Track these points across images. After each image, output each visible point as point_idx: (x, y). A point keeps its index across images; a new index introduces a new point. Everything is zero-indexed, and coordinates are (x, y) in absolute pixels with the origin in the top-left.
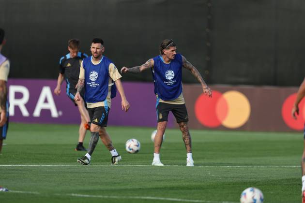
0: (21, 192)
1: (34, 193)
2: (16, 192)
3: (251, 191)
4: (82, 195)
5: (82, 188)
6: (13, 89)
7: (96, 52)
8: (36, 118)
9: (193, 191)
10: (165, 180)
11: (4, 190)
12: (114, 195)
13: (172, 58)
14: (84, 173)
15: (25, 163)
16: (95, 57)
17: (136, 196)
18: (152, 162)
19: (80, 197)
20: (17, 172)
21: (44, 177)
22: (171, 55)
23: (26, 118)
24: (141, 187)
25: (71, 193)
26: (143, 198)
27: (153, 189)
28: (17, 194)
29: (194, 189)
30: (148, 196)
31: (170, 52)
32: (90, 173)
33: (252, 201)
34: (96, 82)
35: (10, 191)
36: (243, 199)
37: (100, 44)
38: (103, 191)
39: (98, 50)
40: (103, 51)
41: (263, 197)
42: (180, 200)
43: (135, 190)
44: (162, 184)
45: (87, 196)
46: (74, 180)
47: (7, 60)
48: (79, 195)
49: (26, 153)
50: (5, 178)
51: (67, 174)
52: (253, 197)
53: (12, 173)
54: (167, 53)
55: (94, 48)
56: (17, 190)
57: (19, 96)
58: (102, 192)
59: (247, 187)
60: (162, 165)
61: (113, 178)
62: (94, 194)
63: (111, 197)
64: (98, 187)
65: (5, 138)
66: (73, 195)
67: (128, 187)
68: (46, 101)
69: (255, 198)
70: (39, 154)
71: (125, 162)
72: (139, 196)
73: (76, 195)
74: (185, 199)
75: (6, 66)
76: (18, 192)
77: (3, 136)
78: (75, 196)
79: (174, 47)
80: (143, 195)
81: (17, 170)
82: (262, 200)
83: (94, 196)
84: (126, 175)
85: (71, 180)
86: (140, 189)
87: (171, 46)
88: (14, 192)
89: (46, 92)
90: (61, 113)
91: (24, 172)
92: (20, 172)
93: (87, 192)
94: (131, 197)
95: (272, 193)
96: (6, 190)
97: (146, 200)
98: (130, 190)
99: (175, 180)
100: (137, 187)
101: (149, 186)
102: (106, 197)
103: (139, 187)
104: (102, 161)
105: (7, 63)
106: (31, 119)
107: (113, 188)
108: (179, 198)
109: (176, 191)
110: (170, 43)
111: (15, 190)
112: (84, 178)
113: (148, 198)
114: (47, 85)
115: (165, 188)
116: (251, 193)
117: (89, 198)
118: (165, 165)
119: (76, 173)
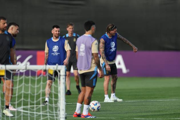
1: (112, 118)
2: (101, 118)
5: (140, 114)
12: (159, 118)
14: (142, 105)
17: (172, 118)
21: (118, 108)
24: (175, 113)
25: (134, 117)
32: (145, 105)
35: (98, 118)
38: (153, 116)
43: (171, 114)
46: (136, 110)
51: (132, 106)
56: (102, 117)
61: (159, 108)
62: (148, 118)
64: (150, 114)
67: (167, 113)
73: (137, 119)
75: (96, 44)
79: (115, 29)
80: (176, 117)
84: (166, 106)
85: (134, 110)
86: (174, 113)
94: (169, 119)
96: (95, 117)
102: (154, 119)
104: (153, 98)
107: (158, 113)
110: (113, 27)
112: (142, 108)
119: (137, 105)
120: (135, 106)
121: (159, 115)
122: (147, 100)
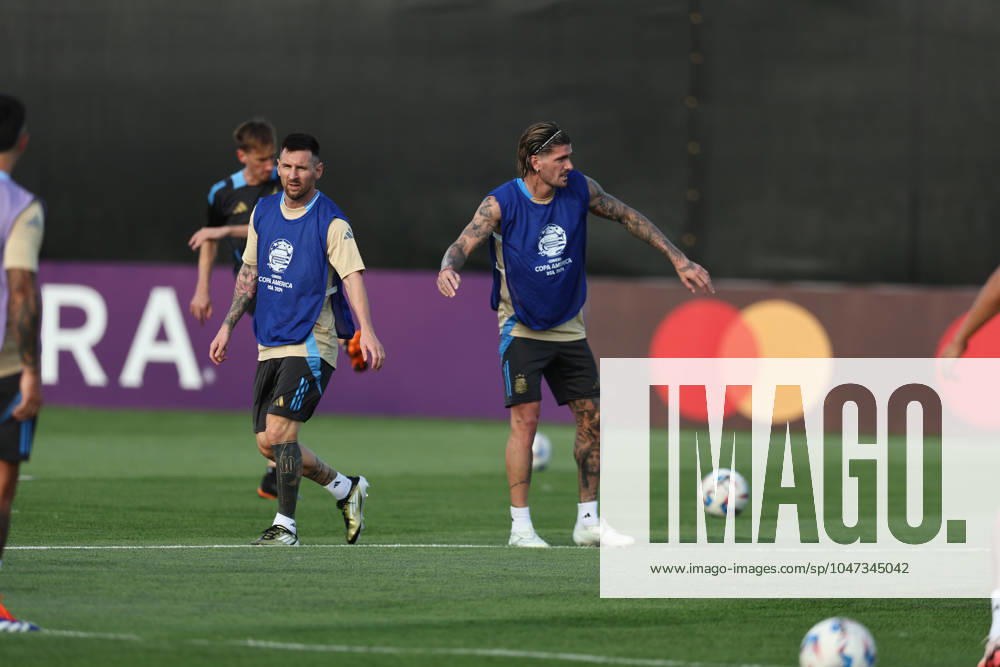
0: (82, 634)
1: (123, 636)
2: (65, 633)
3: (835, 628)
4: (279, 645)
5: (279, 619)
6: (54, 297)
7: (296, 181)
8: (131, 391)
9: (644, 630)
10: (553, 594)
11: (25, 627)
12: (387, 644)
13: (561, 181)
14: (286, 571)
15: (92, 538)
16: (292, 198)
17: (458, 647)
18: (508, 536)
19: (276, 650)
20: (68, 568)
21: (156, 584)
22: (557, 174)
23: (95, 391)
24: (474, 618)
26: (480, 652)
27: (515, 622)
28: (68, 641)
29: (648, 622)
30: (497, 645)
31: (551, 164)
32: (308, 571)
33: (837, 660)
34: (285, 276)
35: (46, 632)
36: (807, 656)
37: (308, 154)
39: (303, 174)
40: (319, 175)
41: (873, 650)
42: (600, 659)
43: (452, 627)
44: (544, 608)
45: (298, 646)
46: (255, 594)
47: (33, 202)
48: (272, 644)
49: (96, 506)
50: (29, 590)
51: (231, 575)
52: (841, 651)
53: (52, 572)
54: (545, 166)
55: (289, 166)
56: (67, 628)
57: (72, 318)
58: (345, 632)
59: (823, 617)
60: (543, 544)
61: (384, 589)
62: (322, 641)
63: (376, 650)
64: (334, 618)
65: (26, 457)
66: (251, 642)
67: (432, 617)
68: (162, 336)
69: (848, 651)
70: (143, 509)
71: (422, 536)
72: (466, 646)
73: (262, 644)
74: (618, 655)
75: (34, 222)
76: (71, 633)
77: (22, 449)
78: (257, 648)
79: (564, 147)
80: (481, 643)
81: (67, 564)
82: (869, 657)
83: (321, 648)
84: (424, 579)
85: (245, 594)
86: (471, 623)
87: (556, 142)
88: (57, 633)
89: (162, 305)
90: (210, 375)
91: (89, 569)
92: (76, 568)
93: (297, 633)
94: (442, 651)
95: (903, 634)
96: (32, 628)
97: (490, 659)
98: (437, 627)
99: (585, 594)
100: (461, 617)
101: (501, 612)
102: (360, 649)
103: (469, 618)
105: (36, 211)
106: (113, 395)
107: (381, 619)
108: (598, 654)
109: (590, 631)
110: (551, 133)
111: (61, 628)
112: (288, 586)
113: (496, 652)
114: (164, 283)
115: (554, 621)
116: (836, 635)
117: (303, 652)
118: (551, 544)
119: (261, 570)
120: (251, 571)
121: (381, 630)
122: (316, 539)
